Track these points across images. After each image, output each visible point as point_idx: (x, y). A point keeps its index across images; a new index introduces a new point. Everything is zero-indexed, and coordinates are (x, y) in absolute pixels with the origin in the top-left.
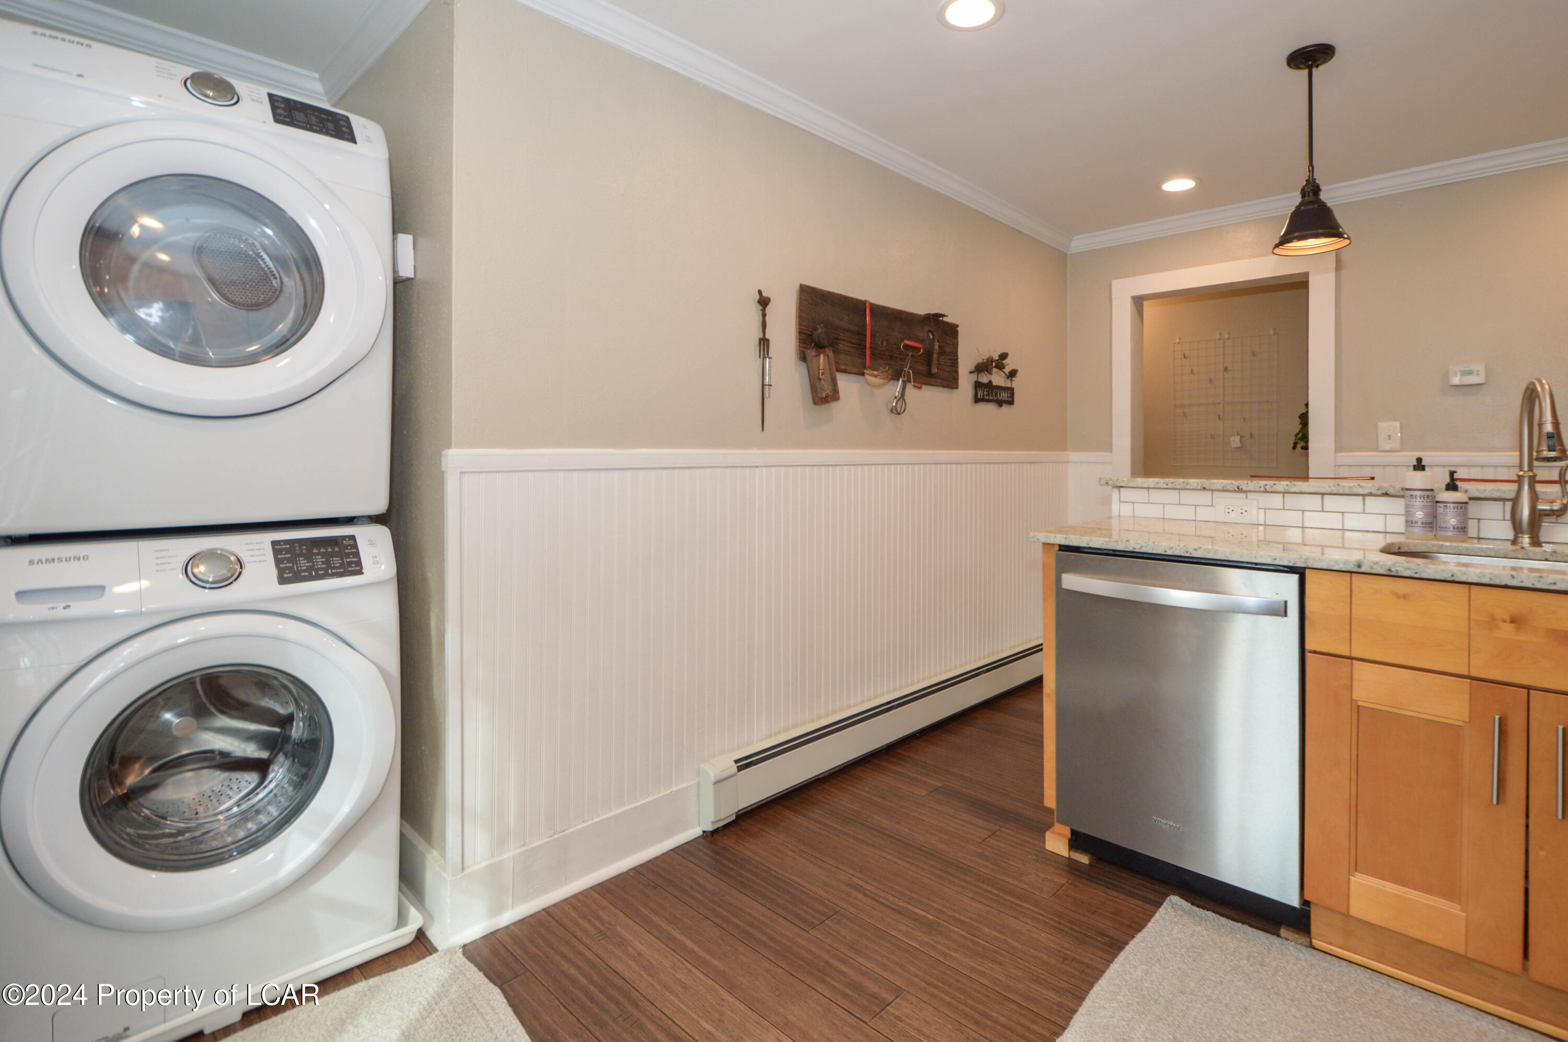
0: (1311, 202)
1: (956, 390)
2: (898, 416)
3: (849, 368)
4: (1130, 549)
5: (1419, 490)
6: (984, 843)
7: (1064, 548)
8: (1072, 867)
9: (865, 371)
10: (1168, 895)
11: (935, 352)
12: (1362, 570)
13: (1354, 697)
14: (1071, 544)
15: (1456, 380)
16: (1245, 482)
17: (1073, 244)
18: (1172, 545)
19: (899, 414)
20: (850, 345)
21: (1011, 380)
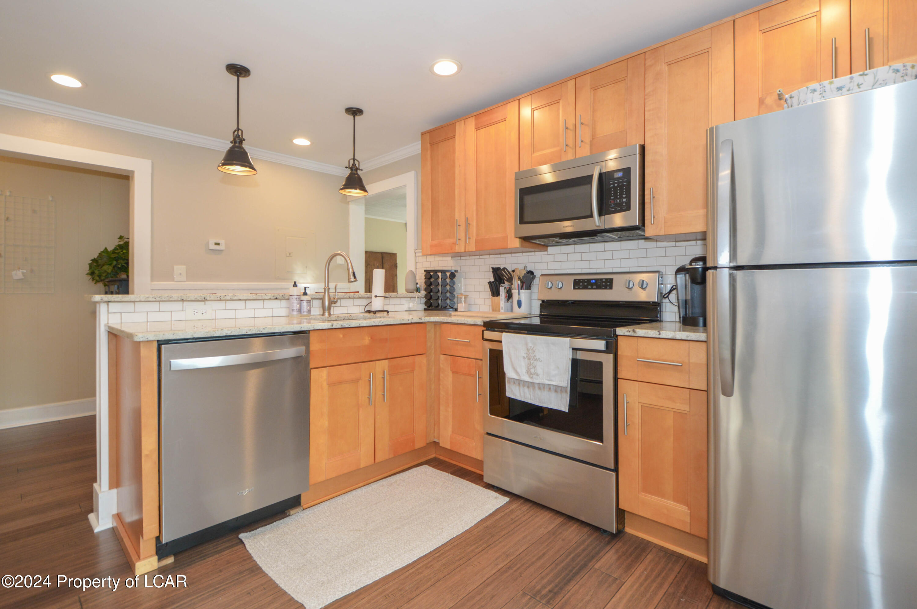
0: (238, 147)
5: (295, 296)
10: (237, 537)
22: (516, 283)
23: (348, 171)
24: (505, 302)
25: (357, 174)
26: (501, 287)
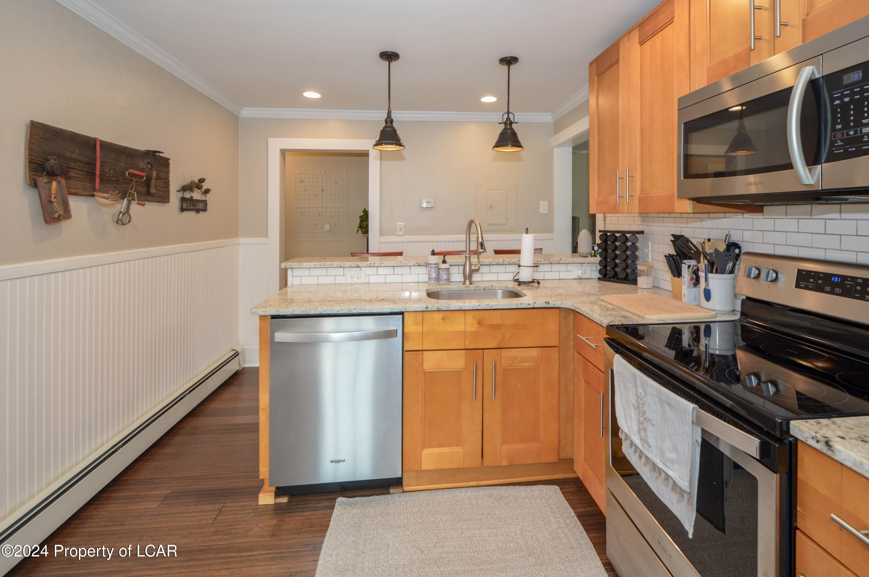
0: (389, 127)
1: (167, 204)
2: (122, 226)
3: (79, 191)
4: (318, 313)
5: (434, 264)
6: (214, 522)
7: (273, 317)
8: (277, 509)
9: (95, 193)
10: (336, 499)
11: (153, 178)
12: (428, 310)
13: (424, 369)
14: (281, 314)
15: (424, 205)
16: (361, 263)
17: (243, 112)
18: (342, 308)
19: (124, 224)
20: (81, 173)
21: (205, 195)
22: (703, 264)
23: (503, 126)
24: (688, 287)
25: (512, 129)
26: (683, 265)
